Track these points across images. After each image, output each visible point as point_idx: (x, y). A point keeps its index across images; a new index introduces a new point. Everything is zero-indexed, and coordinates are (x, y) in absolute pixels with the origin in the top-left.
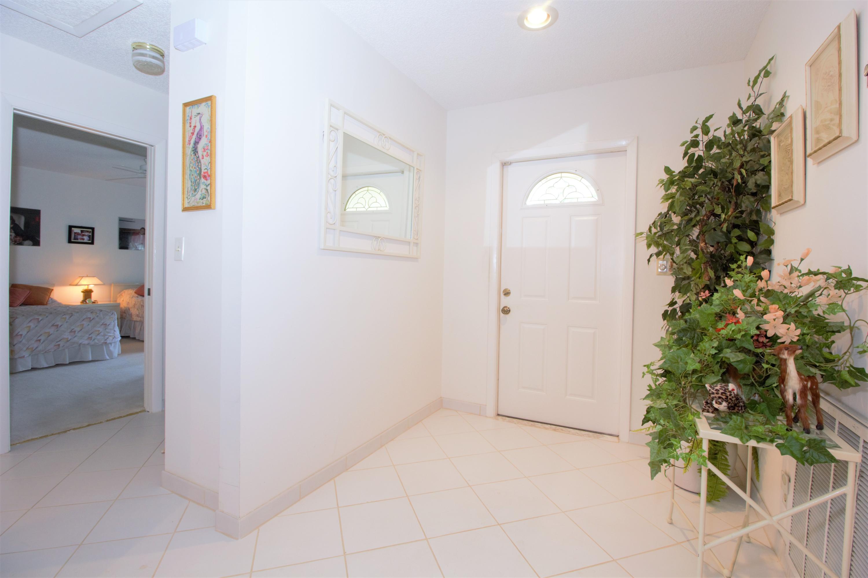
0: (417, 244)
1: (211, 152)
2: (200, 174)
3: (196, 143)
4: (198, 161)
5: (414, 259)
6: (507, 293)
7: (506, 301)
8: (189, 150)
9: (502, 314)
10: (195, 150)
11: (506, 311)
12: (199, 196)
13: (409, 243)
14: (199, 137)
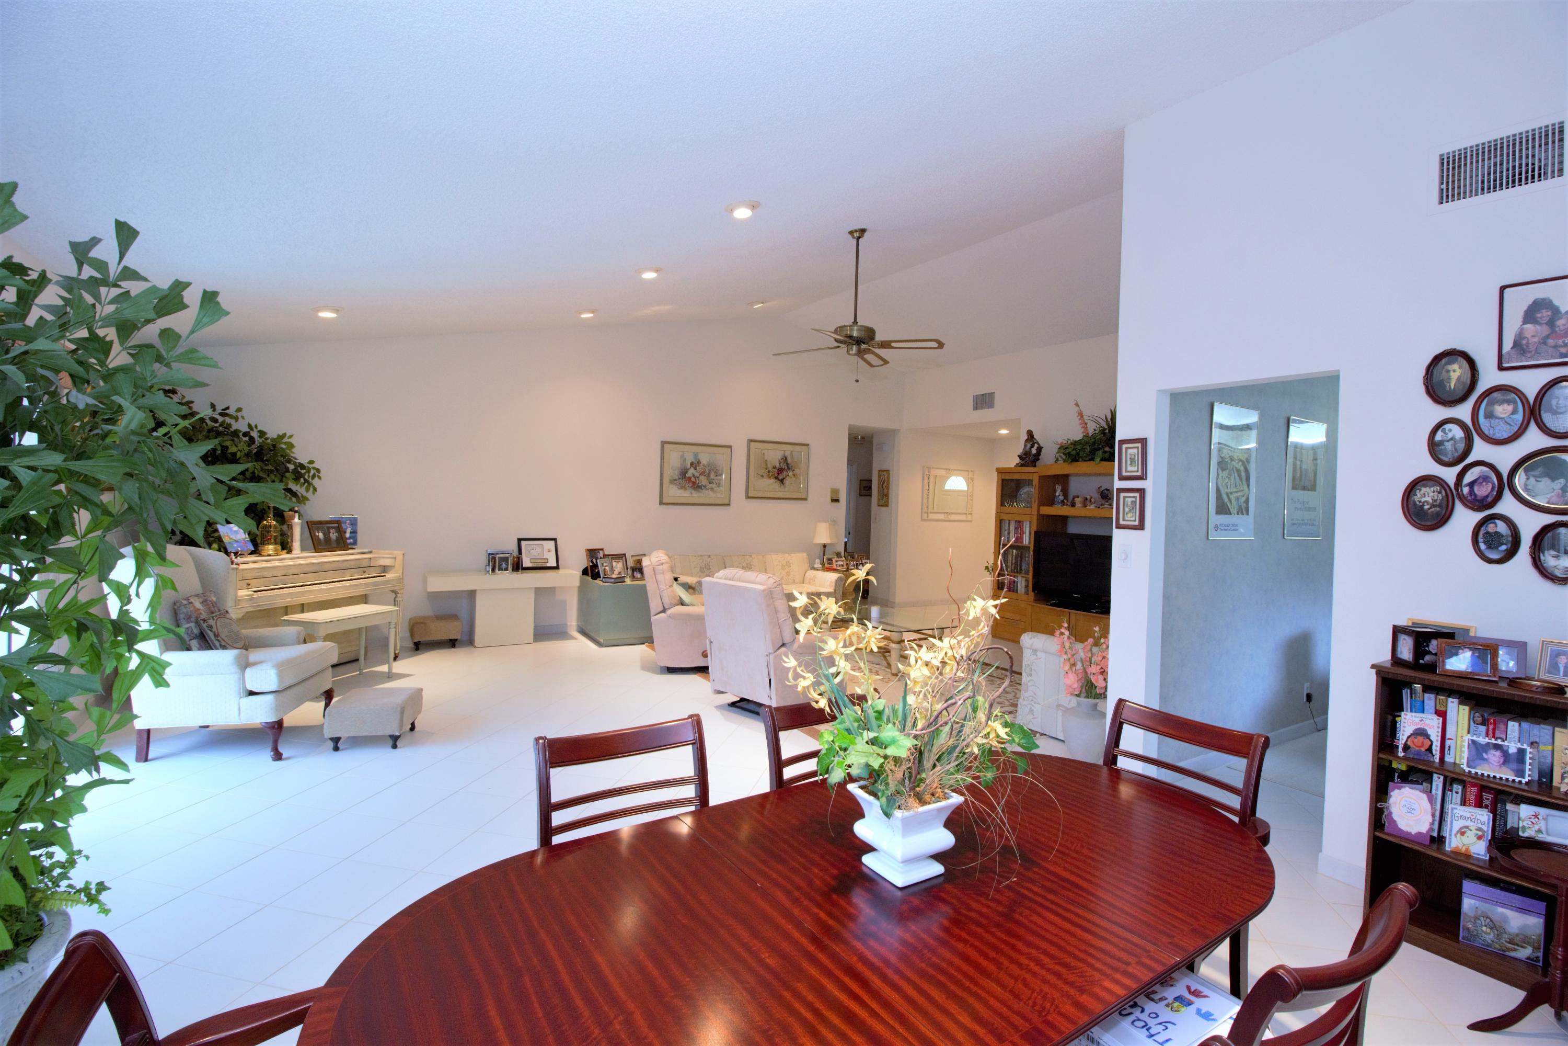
0: (970, 514)
1: (888, 488)
2: (884, 495)
5: (971, 521)
12: (884, 501)
14: (884, 482)
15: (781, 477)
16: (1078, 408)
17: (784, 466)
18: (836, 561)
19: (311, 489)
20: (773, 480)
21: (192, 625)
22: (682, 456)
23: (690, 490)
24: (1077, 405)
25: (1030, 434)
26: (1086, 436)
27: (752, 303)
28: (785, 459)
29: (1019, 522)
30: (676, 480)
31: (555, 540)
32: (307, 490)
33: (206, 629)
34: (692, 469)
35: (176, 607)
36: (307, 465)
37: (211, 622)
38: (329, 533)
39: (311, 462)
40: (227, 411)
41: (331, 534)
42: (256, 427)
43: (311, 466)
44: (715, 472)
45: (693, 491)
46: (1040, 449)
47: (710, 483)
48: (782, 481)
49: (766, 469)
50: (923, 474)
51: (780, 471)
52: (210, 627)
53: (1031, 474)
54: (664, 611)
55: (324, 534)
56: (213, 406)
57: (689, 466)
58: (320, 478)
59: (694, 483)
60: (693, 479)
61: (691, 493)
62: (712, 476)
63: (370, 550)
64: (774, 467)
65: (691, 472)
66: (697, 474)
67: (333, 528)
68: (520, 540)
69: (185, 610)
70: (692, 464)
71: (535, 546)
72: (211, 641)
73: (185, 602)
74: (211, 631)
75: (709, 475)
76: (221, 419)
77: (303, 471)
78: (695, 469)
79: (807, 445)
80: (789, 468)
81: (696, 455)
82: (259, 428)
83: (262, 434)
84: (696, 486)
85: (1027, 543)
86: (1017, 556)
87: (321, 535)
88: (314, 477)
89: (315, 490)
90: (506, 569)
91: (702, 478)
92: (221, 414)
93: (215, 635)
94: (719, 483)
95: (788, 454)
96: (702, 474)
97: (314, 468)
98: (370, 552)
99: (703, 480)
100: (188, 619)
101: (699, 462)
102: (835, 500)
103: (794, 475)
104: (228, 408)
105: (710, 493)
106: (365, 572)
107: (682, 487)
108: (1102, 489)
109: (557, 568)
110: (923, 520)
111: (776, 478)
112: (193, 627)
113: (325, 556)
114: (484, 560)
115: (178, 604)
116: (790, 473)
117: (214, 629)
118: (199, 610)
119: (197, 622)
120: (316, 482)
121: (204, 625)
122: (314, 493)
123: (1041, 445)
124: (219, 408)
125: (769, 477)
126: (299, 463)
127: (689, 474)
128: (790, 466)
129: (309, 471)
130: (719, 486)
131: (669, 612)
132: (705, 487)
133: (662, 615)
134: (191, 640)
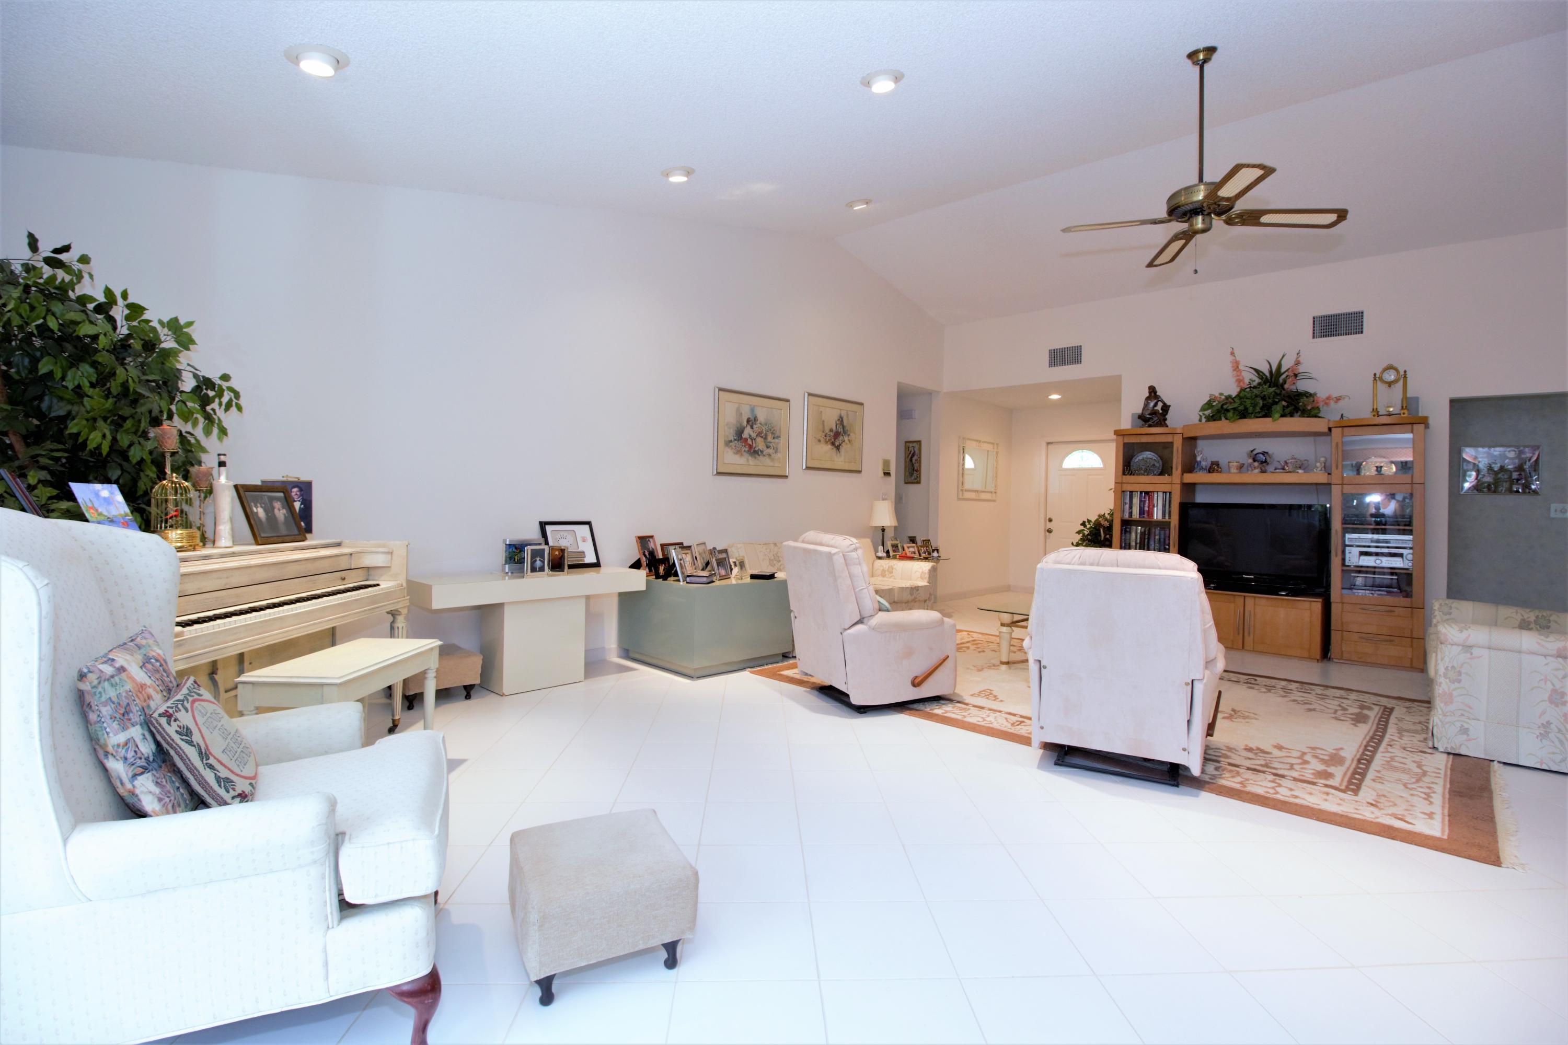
0: (995, 492)
1: (919, 461)
2: (913, 470)
3: (911, 458)
4: (913, 465)
5: (994, 501)
6: (1050, 520)
7: (1049, 525)
8: (908, 460)
9: (1047, 533)
10: (911, 460)
11: (1050, 531)
12: (913, 478)
13: (992, 492)
14: (913, 455)
15: (837, 444)
16: (1233, 358)
17: (840, 430)
18: (908, 547)
19: (216, 431)
20: (829, 447)
21: (136, 732)
22: (738, 410)
23: (746, 455)
24: (1232, 354)
25: (1152, 390)
26: (1242, 390)
27: (850, 205)
28: (841, 420)
29: (1147, 493)
30: (731, 441)
31: (589, 523)
32: (208, 432)
33: (177, 738)
34: (749, 427)
35: (85, 686)
36: (218, 382)
37: (185, 718)
38: (273, 508)
39: (226, 377)
40: (63, 257)
41: (276, 511)
42: (125, 295)
43: (225, 385)
44: (773, 433)
45: (750, 458)
46: (1166, 408)
47: (768, 447)
48: (838, 448)
49: (823, 432)
50: (959, 447)
51: (837, 435)
52: (186, 733)
53: (1171, 435)
54: (860, 621)
55: (265, 510)
56: (33, 244)
57: (745, 423)
58: (239, 408)
59: (751, 447)
60: (749, 441)
61: (748, 460)
62: (770, 438)
63: (338, 540)
64: (831, 430)
65: (748, 432)
66: (754, 435)
67: (278, 499)
68: (543, 525)
69: (112, 693)
70: (748, 421)
71: (565, 534)
72: (192, 769)
73: (108, 669)
74: (190, 743)
75: (765, 438)
76: (47, 271)
77: (211, 393)
78: (752, 428)
79: (862, 404)
80: (845, 432)
81: (752, 410)
82: (131, 300)
83: (136, 310)
84: (754, 452)
85: (1160, 517)
86: (1143, 534)
87: (260, 512)
88: (228, 406)
89: (223, 431)
90: (542, 569)
91: (759, 440)
92: (49, 261)
93: (200, 753)
94: (777, 449)
95: (844, 414)
96: (759, 434)
97: (231, 389)
98: (339, 545)
99: (760, 444)
100: (123, 717)
101: (756, 419)
102: (887, 474)
103: (849, 441)
104: (66, 249)
105: (767, 461)
106: (344, 579)
107: (738, 452)
108: (1255, 452)
109: (597, 565)
110: (959, 499)
111: (833, 444)
112: (138, 740)
113: (276, 551)
114: (500, 555)
115: (92, 677)
116: (846, 439)
117: (196, 738)
118: (143, 686)
119: (148, 724)
120: (229, 419)
121: (171, 730)
122: (220, 439)
123: (1168, 404)
124: (46, 248)
125: (826, 442)
126: (203, 377)
127: (745, 435)
128: (846, 429)
129: (220, 394)
130: (776, 452)
131: (874, 621)
132: (762, 452)
133: (860, 627)
134: (135, 776)
